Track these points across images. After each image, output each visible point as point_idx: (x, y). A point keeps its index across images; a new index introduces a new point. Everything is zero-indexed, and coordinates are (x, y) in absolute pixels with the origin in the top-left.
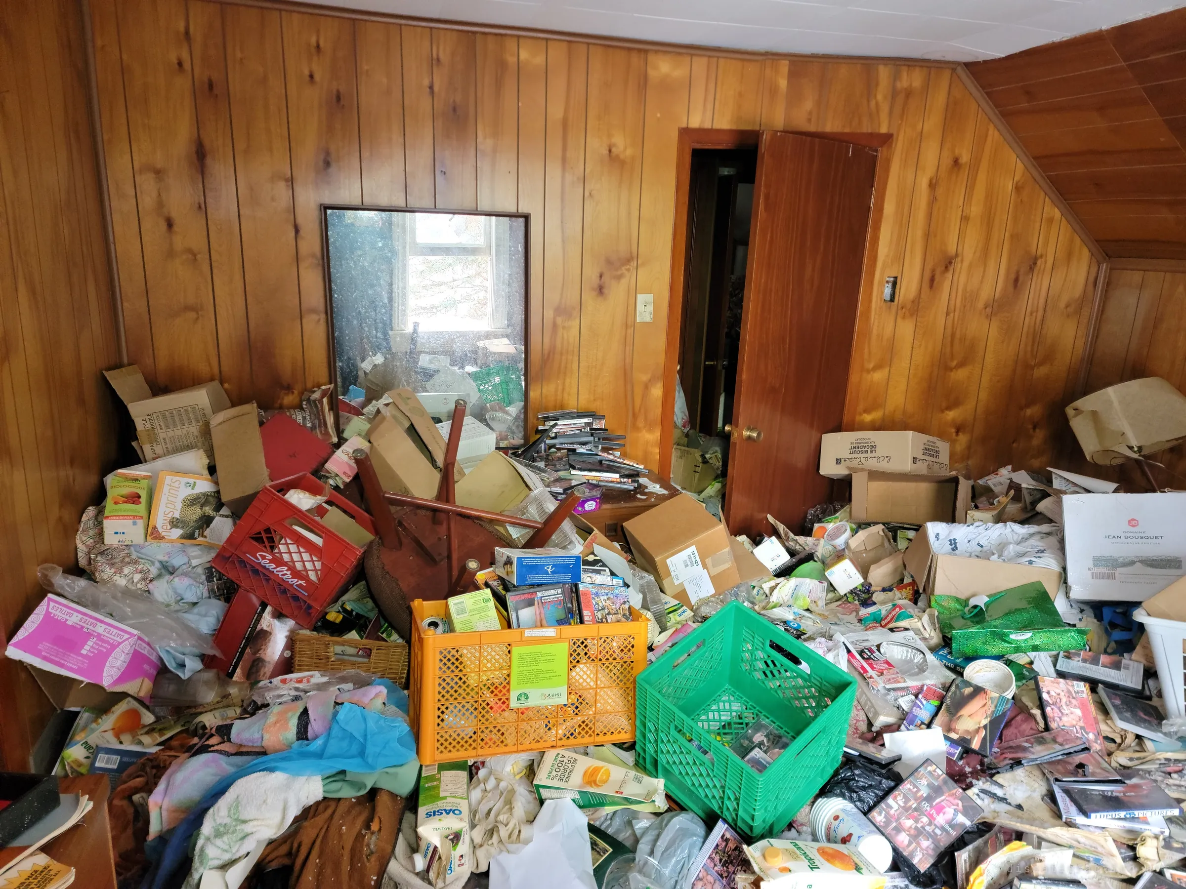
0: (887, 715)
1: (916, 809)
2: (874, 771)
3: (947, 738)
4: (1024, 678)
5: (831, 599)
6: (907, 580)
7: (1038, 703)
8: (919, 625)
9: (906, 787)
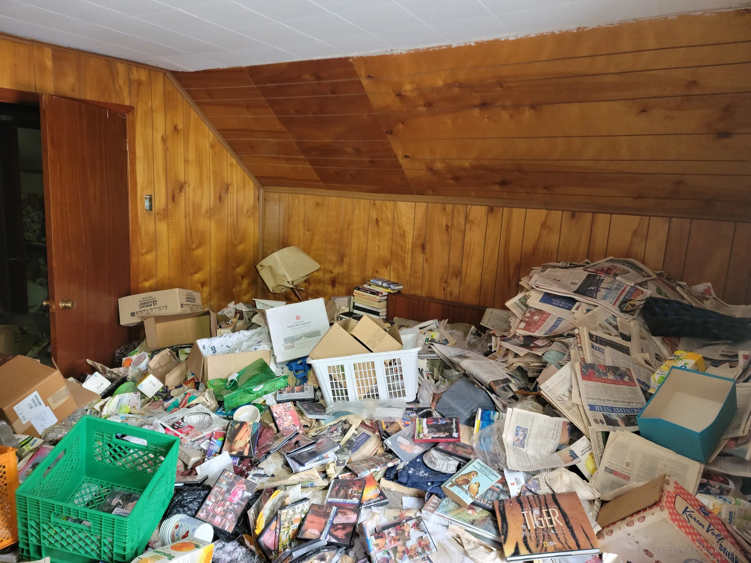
0: (196, 456)
1: (222, 500)
2: (194, 490)
3: (231, 456)
4: (263, 411)
5: (143, 403)
6: (189, 378)
7: (272, 420)
8: (204, 399)
9: (214, 491)
